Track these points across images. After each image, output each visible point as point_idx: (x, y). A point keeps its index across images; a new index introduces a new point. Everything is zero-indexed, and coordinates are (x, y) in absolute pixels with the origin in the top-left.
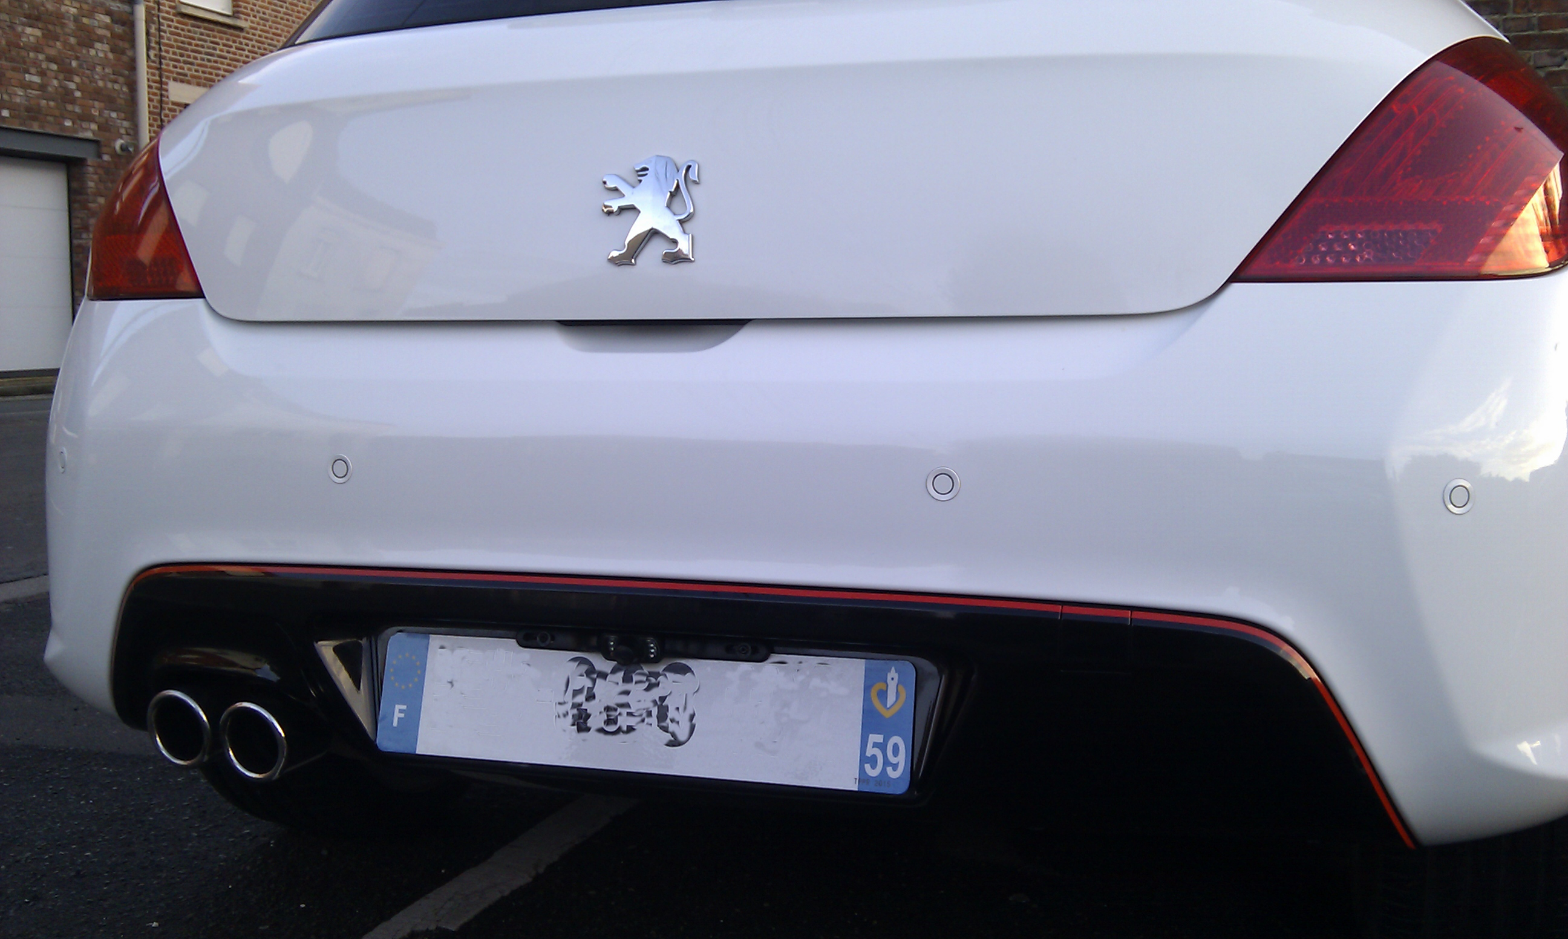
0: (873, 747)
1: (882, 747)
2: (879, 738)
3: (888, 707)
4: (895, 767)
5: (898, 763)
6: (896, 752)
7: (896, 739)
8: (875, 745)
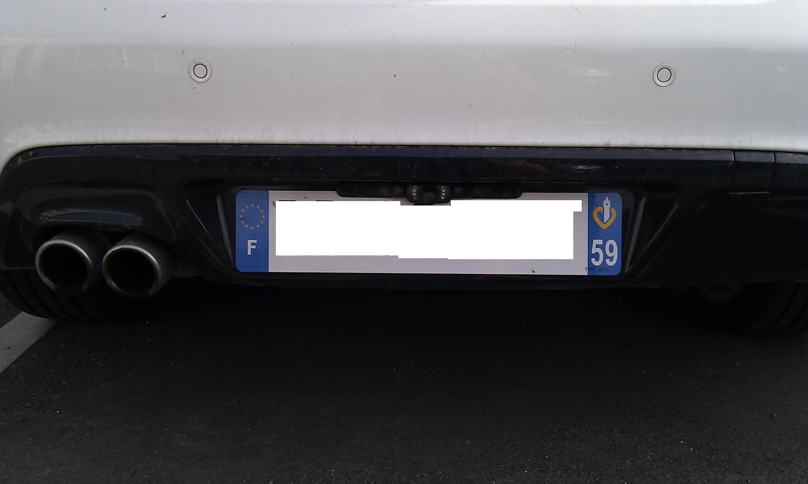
0: (596, 248)
1: (602, 247)
2: (600, 242)
3: (605, 222)
4: (611, 259)
5: (613, 256)
6: (611, 250)
7: (611, 242)
8: (597, 246)
